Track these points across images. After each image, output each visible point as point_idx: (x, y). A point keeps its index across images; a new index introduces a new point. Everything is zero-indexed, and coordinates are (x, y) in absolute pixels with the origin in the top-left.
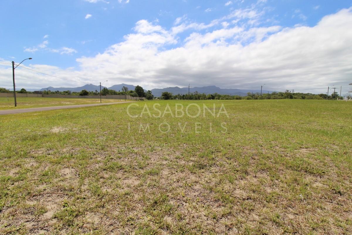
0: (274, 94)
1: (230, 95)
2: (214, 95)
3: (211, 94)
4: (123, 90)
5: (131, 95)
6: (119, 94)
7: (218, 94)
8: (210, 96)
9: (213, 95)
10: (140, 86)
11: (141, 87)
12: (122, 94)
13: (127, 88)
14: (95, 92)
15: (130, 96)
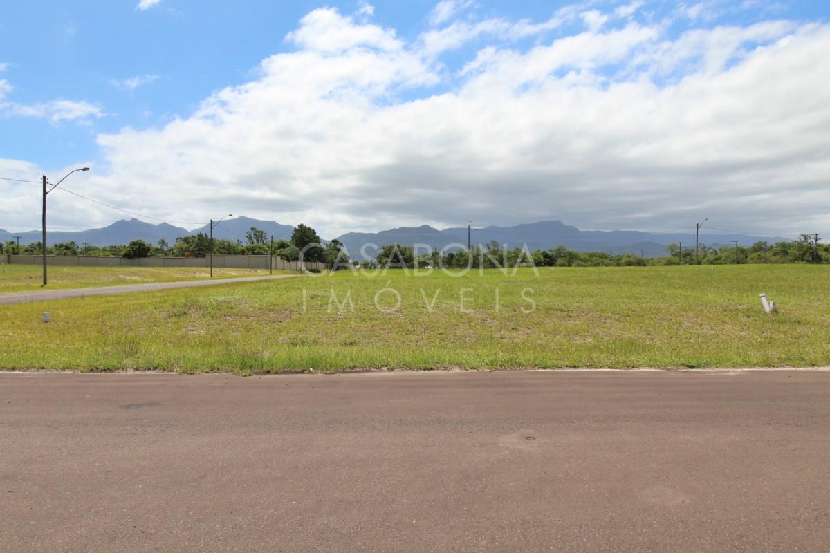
0: (760, 248)
1: (608, 253)
2: (554, 253)
3: (542, 250)
4: (250, 238)
5: (283, 257)
6: (243, 252)
7: (569, 249)
8: (539, 258)
9: (549, 253)
10: (308, 226)
11: (310, 229)
12: (253, 251)
13: (262, 232)
14: (159, 247)
15: (279, 258)
